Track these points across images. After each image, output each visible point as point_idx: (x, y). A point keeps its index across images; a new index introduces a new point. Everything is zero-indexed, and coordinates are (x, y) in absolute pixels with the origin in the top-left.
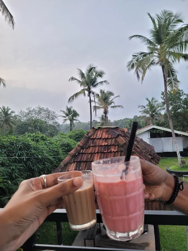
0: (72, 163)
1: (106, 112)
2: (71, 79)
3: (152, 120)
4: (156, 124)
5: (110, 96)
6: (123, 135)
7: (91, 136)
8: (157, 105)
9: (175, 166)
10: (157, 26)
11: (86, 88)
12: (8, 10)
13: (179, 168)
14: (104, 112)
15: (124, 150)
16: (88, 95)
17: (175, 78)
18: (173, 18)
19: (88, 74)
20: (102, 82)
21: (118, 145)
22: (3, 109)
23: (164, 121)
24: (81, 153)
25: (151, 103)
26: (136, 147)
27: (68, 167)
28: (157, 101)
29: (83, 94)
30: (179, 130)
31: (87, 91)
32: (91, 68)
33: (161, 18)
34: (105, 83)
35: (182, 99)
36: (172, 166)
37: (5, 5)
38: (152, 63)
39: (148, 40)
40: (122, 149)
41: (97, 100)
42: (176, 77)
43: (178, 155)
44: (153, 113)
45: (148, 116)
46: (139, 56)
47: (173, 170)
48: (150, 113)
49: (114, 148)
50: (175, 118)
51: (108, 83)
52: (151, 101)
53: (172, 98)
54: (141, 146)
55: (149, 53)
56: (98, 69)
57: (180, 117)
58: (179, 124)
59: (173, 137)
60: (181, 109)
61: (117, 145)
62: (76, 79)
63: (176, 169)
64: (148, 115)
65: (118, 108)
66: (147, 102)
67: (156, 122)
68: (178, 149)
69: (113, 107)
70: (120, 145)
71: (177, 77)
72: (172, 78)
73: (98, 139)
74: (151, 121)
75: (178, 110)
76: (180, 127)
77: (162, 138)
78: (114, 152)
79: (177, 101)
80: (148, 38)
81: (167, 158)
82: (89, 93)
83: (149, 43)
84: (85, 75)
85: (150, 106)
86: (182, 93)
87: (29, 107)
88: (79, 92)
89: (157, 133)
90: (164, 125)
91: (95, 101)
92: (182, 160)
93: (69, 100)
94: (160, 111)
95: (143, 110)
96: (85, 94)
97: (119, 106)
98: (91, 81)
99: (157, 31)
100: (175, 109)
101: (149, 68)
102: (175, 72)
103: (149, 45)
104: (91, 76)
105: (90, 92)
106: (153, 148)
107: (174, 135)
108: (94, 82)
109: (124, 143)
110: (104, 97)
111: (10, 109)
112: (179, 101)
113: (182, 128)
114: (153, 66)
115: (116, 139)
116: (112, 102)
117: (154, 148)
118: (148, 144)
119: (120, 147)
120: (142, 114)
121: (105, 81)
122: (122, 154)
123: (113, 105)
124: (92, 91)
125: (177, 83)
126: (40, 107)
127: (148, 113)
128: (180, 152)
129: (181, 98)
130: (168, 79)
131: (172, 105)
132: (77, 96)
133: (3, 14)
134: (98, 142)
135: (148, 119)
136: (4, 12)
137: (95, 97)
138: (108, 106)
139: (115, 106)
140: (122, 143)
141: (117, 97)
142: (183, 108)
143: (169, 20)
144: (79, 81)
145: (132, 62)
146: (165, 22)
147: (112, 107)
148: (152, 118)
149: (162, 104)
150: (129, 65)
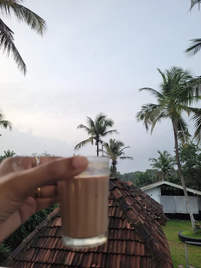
1: (114, 163)
2: (80, 127)
3: (164, 175)
4: (169, 180)
5: (120, 146)
6: (121, 187)
8: (170, 159)
9: (188, 231)
10: (167, 81)
11: (95, 136)
12: (21, 59)
13: (193, 234)
14: (112, 162)
15: (119, 206)
16: (96, 144)
17: (186, 132)
18: (182, 74)
19: (97, 122)
21: (114, 199)
22: (8, 153)
23: (178, 177)
25: (163, 157)
26: (137, 203)
27: (55, 221)
28: (169, 155)
29: (90, 143)
30: (194, 189)
31: (96, 139)
33: (171, 73)
35: (197, 155)
36: (185, 230)
37: (19, 55)
38: (162, 116)
39: (158, 93)
40: (118, 204)
41: (105, 149)
42: (187, 130)
43: (191, 217)
44: (166, 168)
45: (160, 171)
46: (149, 108)
47: (186, 235)
48: (163, 167)
49: (109, 202)
50: (189, 175)
51: (118, 132)
52: (163, 154)
53: (186, 152)
54: (147, 203)
55: (159, 106)
56: (108, 118)
57: (195, 174)
58: (195, 182)
59: (185, 195)
60: (196, 165)
61: (112, 199)
62: (85, 127)
63: (189, 235)
65: (128, 159)
67: (169, 178)
68: (192, 211)
69: (123, 158)
70: (116, 199)
71: (189, 131)
72: (183, 131)
74: (162, 176)
75: (193, 166)
76: (196, 186)
77: (174, 197)
79: (192, 156)
80: (158, 91)
81: (180, 220)
82: (96, 142)
83: (159, 96)
84: (95, 123)
85: (162, 159)
86: (197, 148)
87: (35, 153)
88: (87, 140)
89: (171, 190)
90: (178, 182)
91: (103, 150)
92: (197, 224)
93: (76, 147)
94: (173, 165)
95: (155, 163)
96: (92, 142)
97: (129, 157)
98: (100, 130)
99: (166, 85)
100: (189, 165)
101: (159, 119)
102: (186, 126)
103: (158, 98)
104: (100, 124)
105: (98, 141)
106: (161, 207)
107: (186, 194)
108: (103, 131)
109: (120, 196)
110: (113, 147)
111: (14, 154)
112: (194, 157)
113: (198, 187)
114: (163, 118)
115: (112, 191)
116: (122, 153)
117: (163, 207)
118: (156, 201)
119: (115, 201)
120: (153, 168)
121: (114, 131)
122: (117, 210)
123: (122, 156)
124: (100, 140)
125: (188, 136)
126: (47, 154)
127: (161, 167)
128: (193, 214)
129: (197, 153)
130: (179, 132)
131: (186, 160)
132: (84, 143)
133: (16, 62)
135: (160, 173)
136: (17, 60)
137: (103, 146)
138: (117, 157)
139: (125, 158)
140: (118, 197)
141: (127, 147)
142: (198, 164)
143: (179, 75)
144: (88, 129)
145: (142, 113)
146: (175, 77)
147: (121, 158)
148: (164, 173)
149: (175, 158)
150: (138, 116)
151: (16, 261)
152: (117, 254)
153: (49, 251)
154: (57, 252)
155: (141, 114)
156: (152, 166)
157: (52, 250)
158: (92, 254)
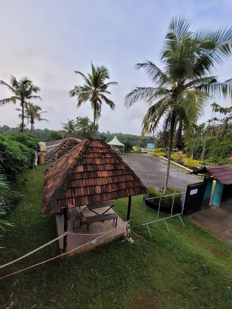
0: (79, 165)
5: (38, 110)
7: (89, 145)
11: (20, 97)
14: (31, 121)
15: (116, 157)
16: (21, 104)
20: (36, 96)
24: (84, 157)
27: (77, 168)
28: (74, 123)
31: (20, 100)
32: (26, 80)
34: (38, 98)
44: (71, 130)
46: (80, 89)
49: (109, 155)
51: (41, 99)
52: (70, 122)
62: (7, 85)
64: (67, 131)
65: (45, 121)
66: (68, 122)
69: (40, 119)
73: (95, 147)
78: (109, 158)
82: (21, 102)
85: (70, 125)
95: (65, 126)
96: (15, 102)
100: (84, 130)
104: (25, 88)
105: (23, 102)
115: (109, 149)
116: (40, 115)
124: (25, 101)
129: (88, 124)
131: (82, 127)
132: (9, 101)
134: (95, 150)
138: (35, 118)
139: (42, 119)
141: (44, 112)
148: (70, 133)
150: (71, 92)
151: (58, 200)
152: (122, 182)
153: (82, 189)
154: (88, 187)
155: (73, 92)
156: (63, 128)
157: (84, 187)
158: (109, 184)
